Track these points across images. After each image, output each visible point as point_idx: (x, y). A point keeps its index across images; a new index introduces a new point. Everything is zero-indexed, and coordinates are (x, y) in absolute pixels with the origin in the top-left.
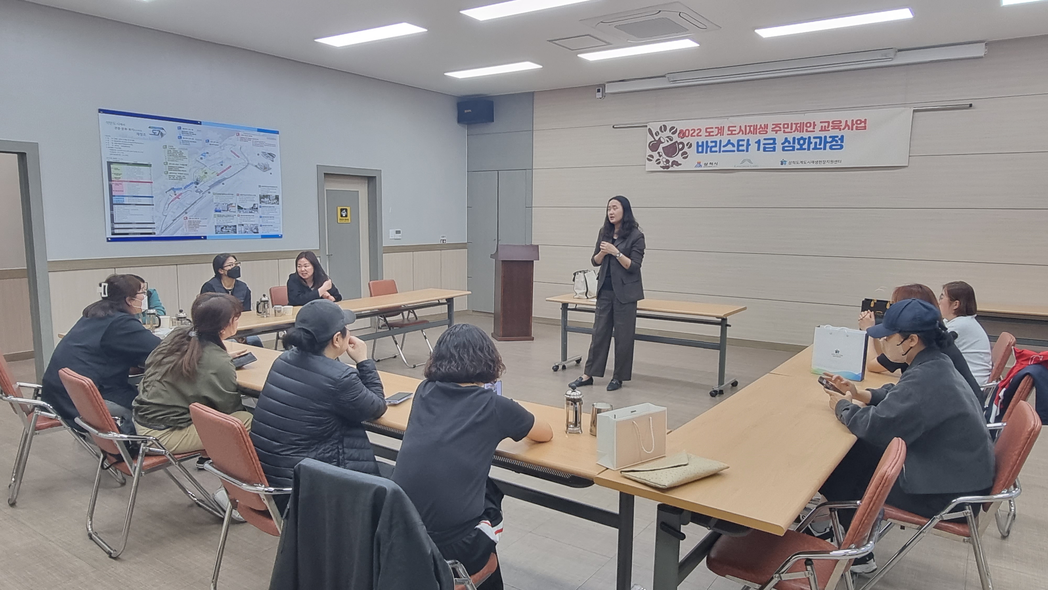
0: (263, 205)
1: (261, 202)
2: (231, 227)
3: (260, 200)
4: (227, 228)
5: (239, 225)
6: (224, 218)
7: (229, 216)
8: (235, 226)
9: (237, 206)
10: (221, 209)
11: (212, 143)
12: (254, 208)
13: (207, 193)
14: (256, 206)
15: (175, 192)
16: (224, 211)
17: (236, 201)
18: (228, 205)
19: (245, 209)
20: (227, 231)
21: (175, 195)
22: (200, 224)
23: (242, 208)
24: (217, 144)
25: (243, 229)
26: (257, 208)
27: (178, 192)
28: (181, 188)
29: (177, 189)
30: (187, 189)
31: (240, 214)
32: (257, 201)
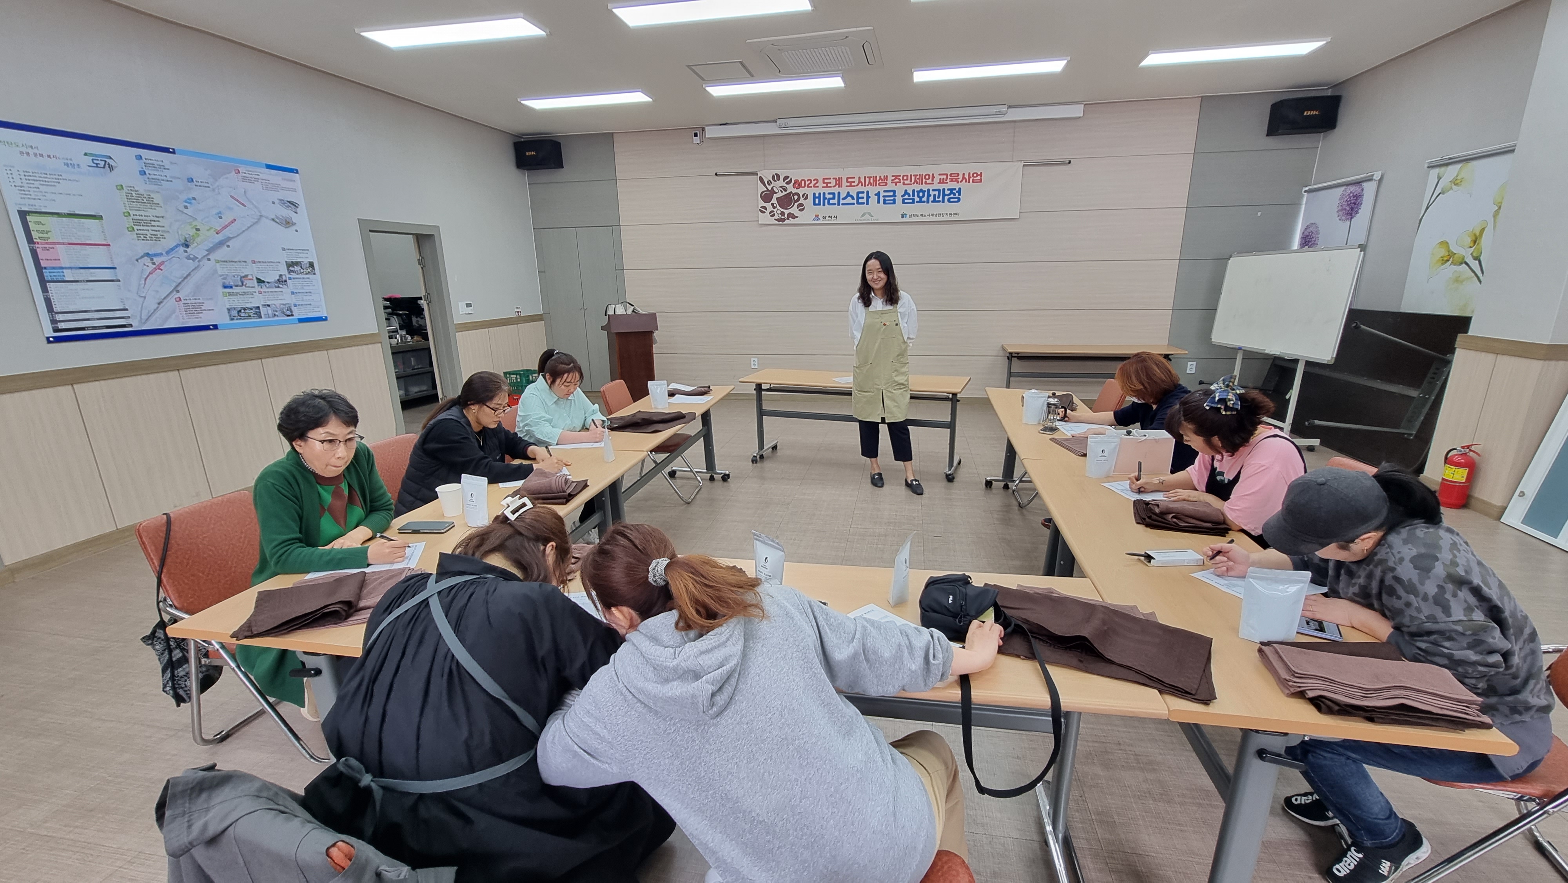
0: (293, 275)
1: (290, 272)
2: (252, 309)
3: (288, 269)
4: (247, 311)
5: (264, 306)
6: (239, 296)
7: (245, 293)
8: (258, 308)
9: (255, 279)
10: (232, 283)
11: (197, 184)
12: (281, 281)
13: (205, 261)
14: (284, 277)
15: (152, 260)
16: (237, 286)
17: (252, 271)
18: (241, 277)
19: (268, 282)
20: (247, 315)
21: (154, 264)
22: (203, 308)
23: (264, 282)
24: (206, 185)
25: (270, 312)
26: (286, 281)
27: (157, 260)
28: (162, 254)
29: (156, 255)
30: (172, 254)
31: (261, 290)
32: (284, 270)
